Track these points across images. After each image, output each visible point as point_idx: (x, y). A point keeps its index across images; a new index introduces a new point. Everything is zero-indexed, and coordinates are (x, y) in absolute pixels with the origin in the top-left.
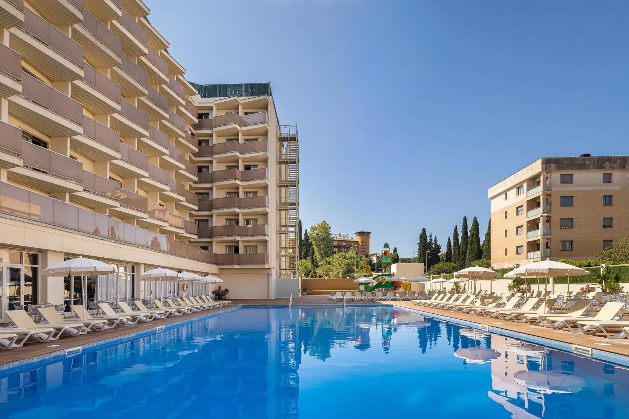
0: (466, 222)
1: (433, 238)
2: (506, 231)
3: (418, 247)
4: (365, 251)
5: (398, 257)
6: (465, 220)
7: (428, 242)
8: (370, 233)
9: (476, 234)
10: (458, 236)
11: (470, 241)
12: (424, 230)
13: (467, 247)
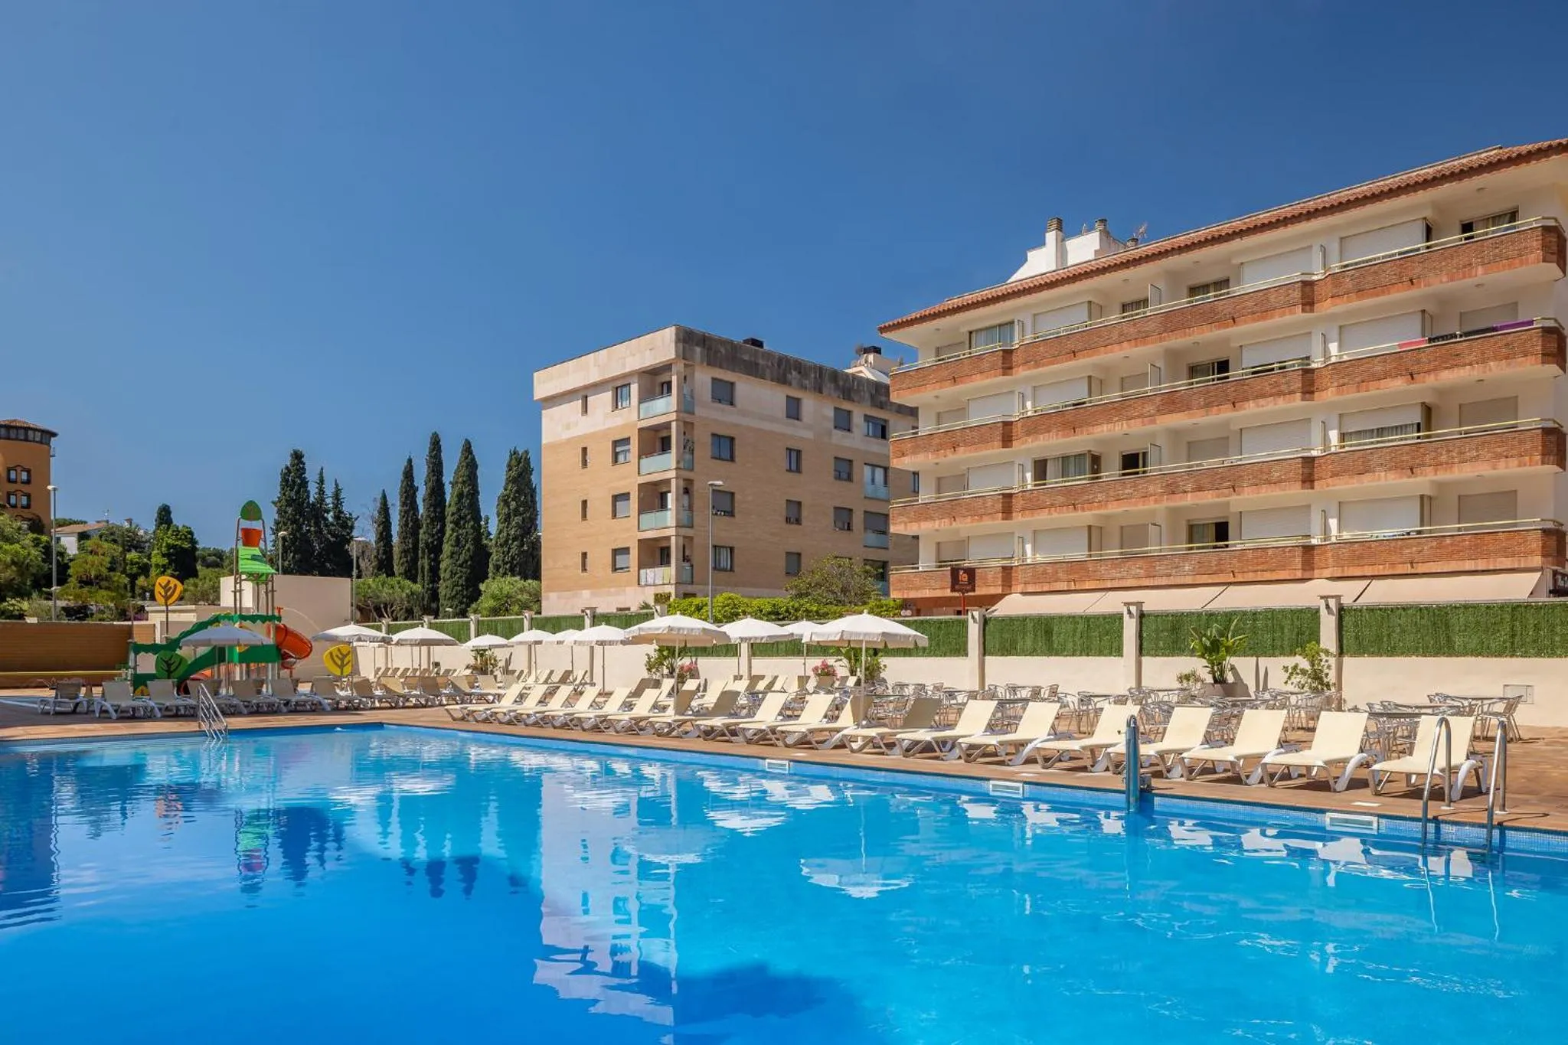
0: (439, 450)
1: (329, 490)
2: (585, 503)
3: (276, 516)
4: (28, 506)
5: (193, 542)
6: (436, 444)
7: (312, 500)
8: (54, 435)
9: (469, 493)
10: (414, 493)
11: (453, 514)
12: (298, 456)
13: (442, 531)
